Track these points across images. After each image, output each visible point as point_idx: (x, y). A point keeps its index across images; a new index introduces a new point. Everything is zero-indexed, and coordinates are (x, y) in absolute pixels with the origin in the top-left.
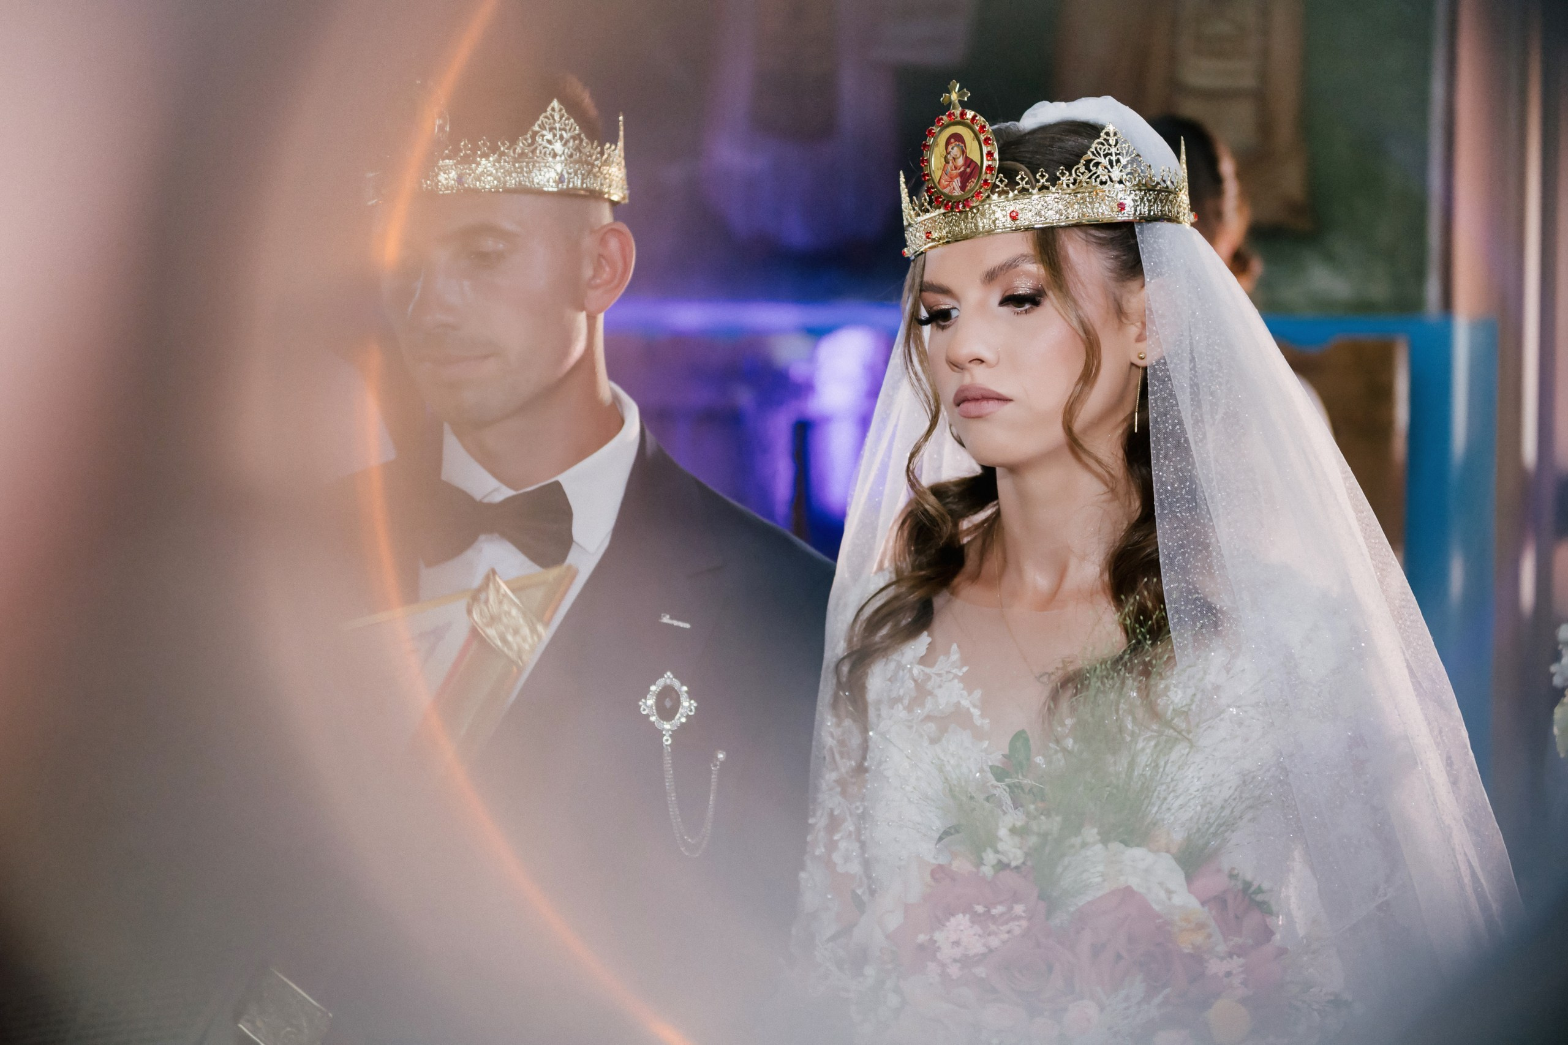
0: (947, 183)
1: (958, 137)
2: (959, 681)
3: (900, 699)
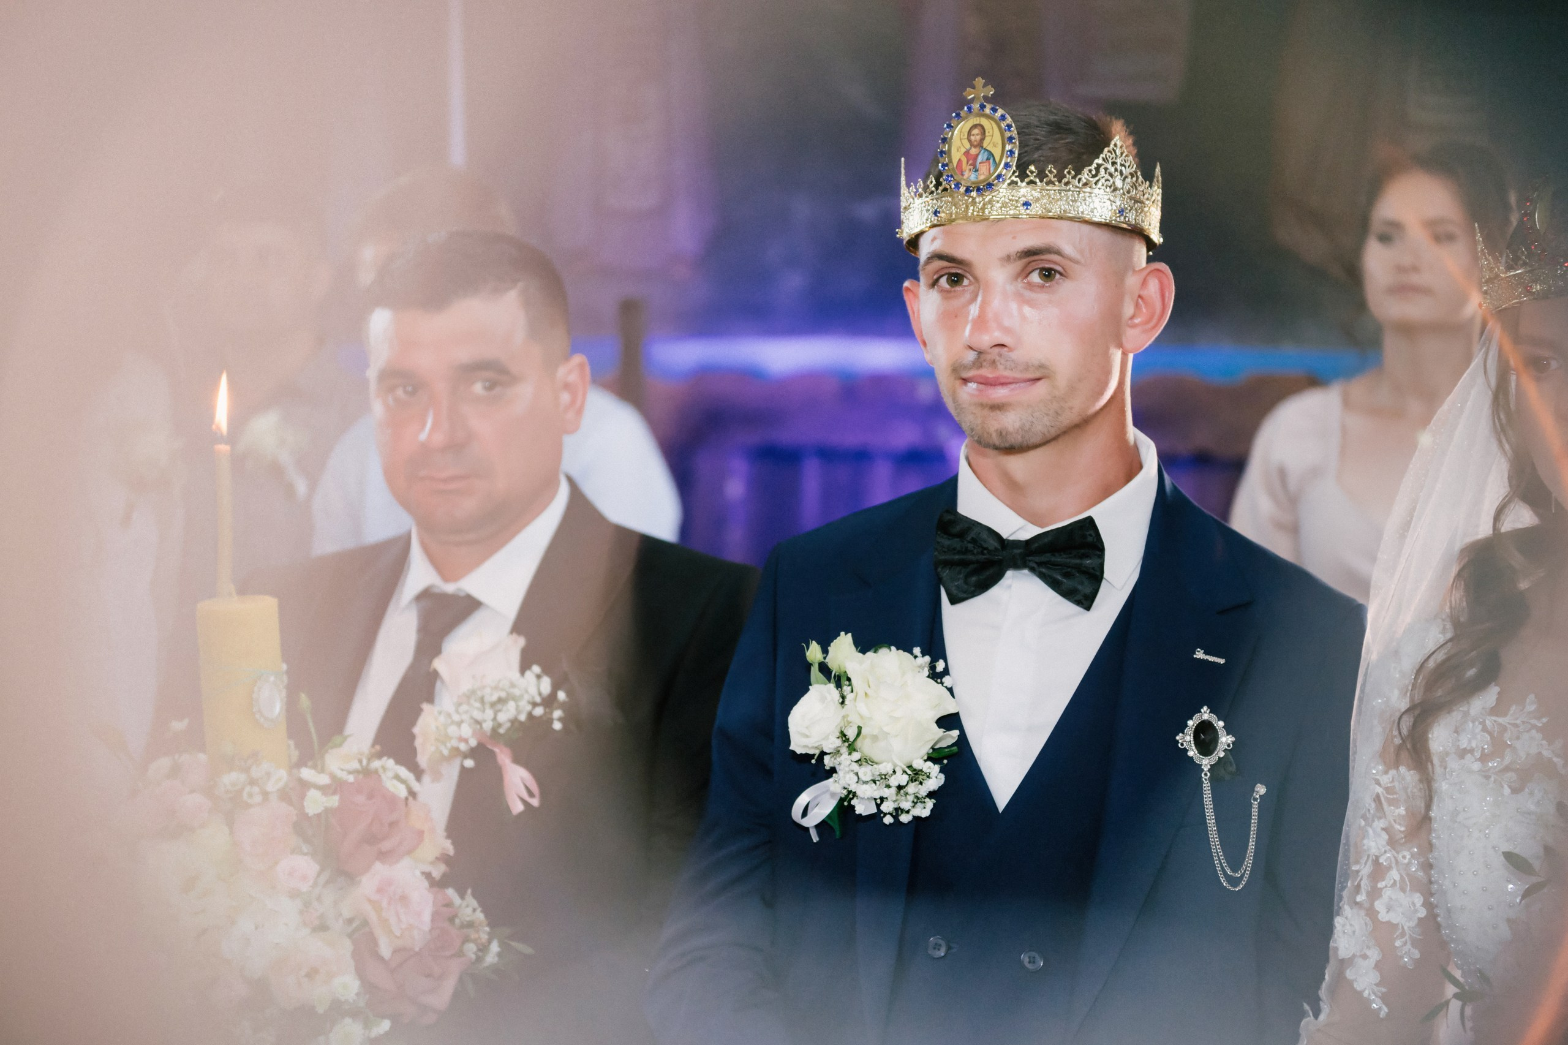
2: (1538, 732)
3: (1472, 751)
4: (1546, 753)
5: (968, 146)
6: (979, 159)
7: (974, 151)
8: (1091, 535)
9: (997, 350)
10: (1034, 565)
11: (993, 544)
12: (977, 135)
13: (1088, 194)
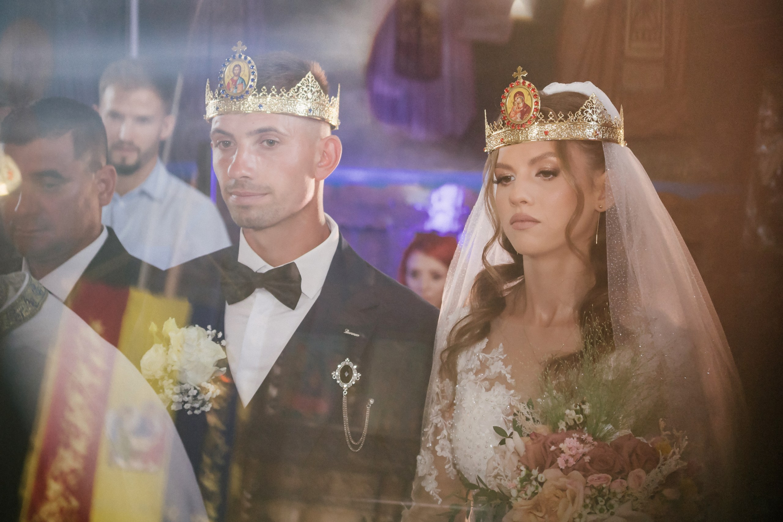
0: (514, 115)
3: (472, 370)
4: (504, 372)
6: (238, 83)
7: (235, 78)
8: (295, 272)
9: (245, 179)
10: (268, 286)
11: (248, 274)
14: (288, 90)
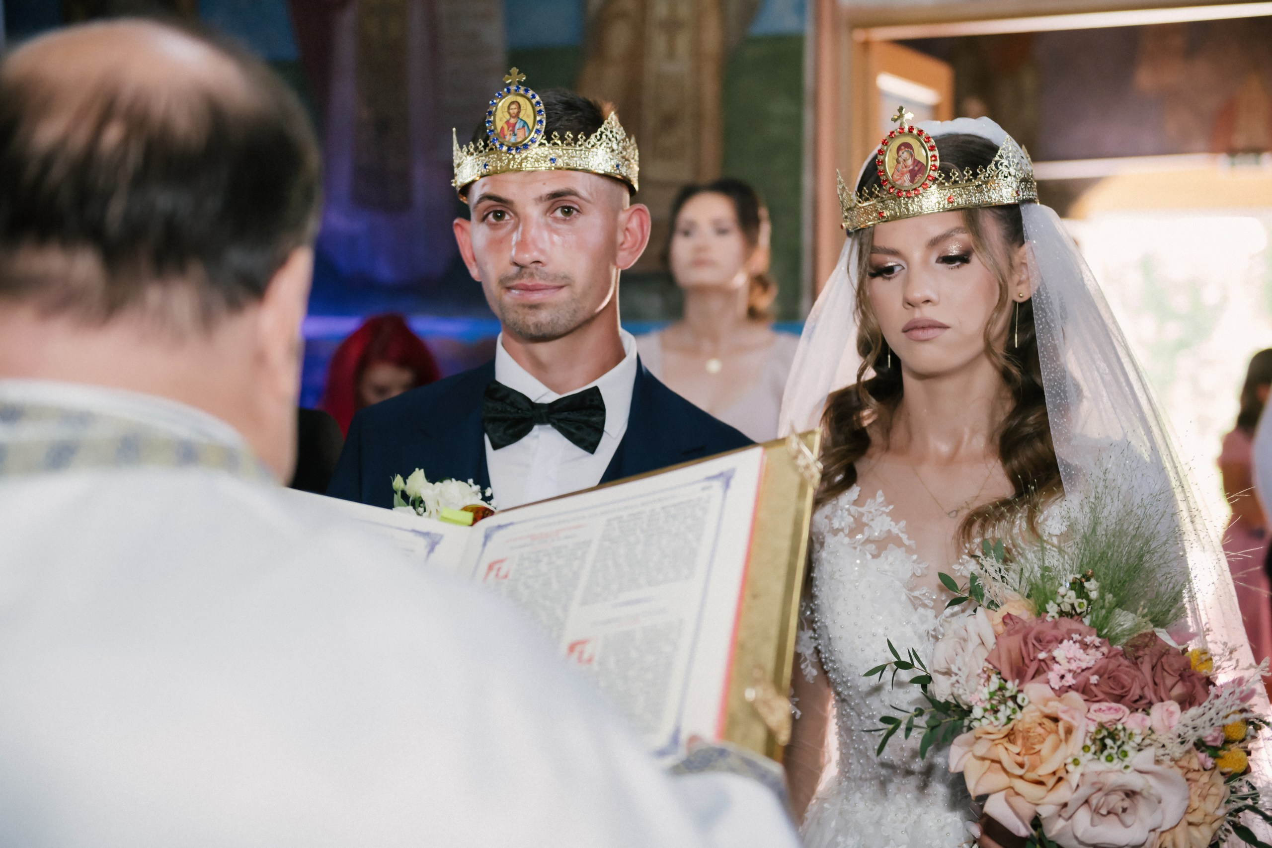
0: (898, 177)
1: (907, 146)
2: (887, 516)
3: (842, 530)
4: (895, 530)
5: (508, 117)
6: (517, 126)
7: (512, 121)
8: (597, 399)
9: (534, 265)
10: (556, 422)
11: (526, 405)
12: (515, 109)
13: (595, 153)
14: (588, 137)
